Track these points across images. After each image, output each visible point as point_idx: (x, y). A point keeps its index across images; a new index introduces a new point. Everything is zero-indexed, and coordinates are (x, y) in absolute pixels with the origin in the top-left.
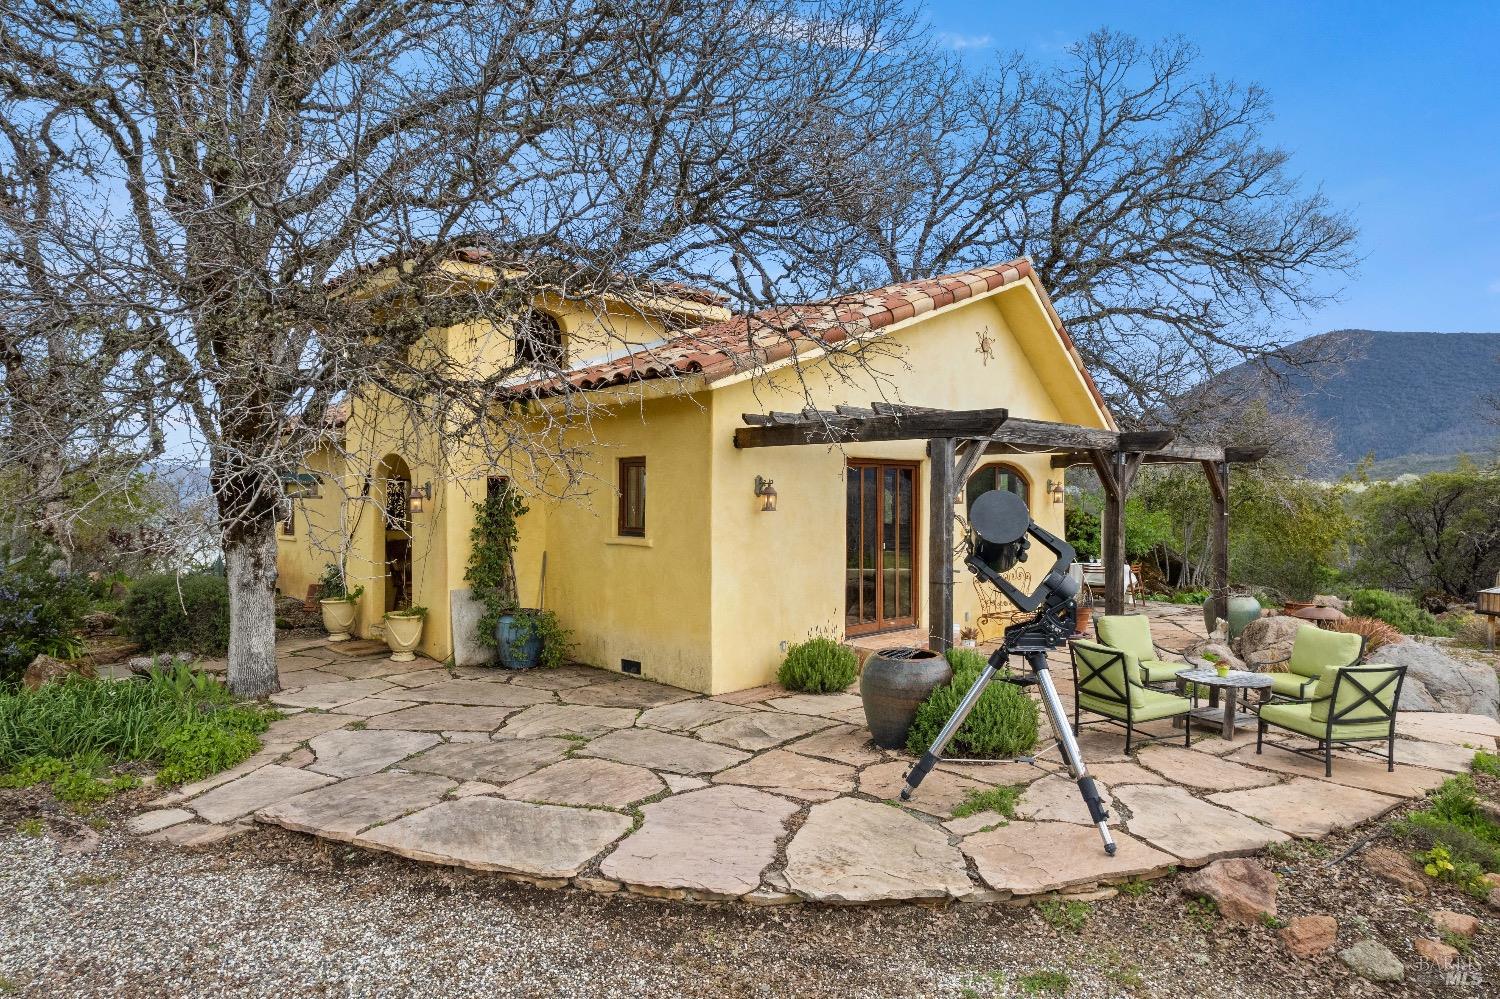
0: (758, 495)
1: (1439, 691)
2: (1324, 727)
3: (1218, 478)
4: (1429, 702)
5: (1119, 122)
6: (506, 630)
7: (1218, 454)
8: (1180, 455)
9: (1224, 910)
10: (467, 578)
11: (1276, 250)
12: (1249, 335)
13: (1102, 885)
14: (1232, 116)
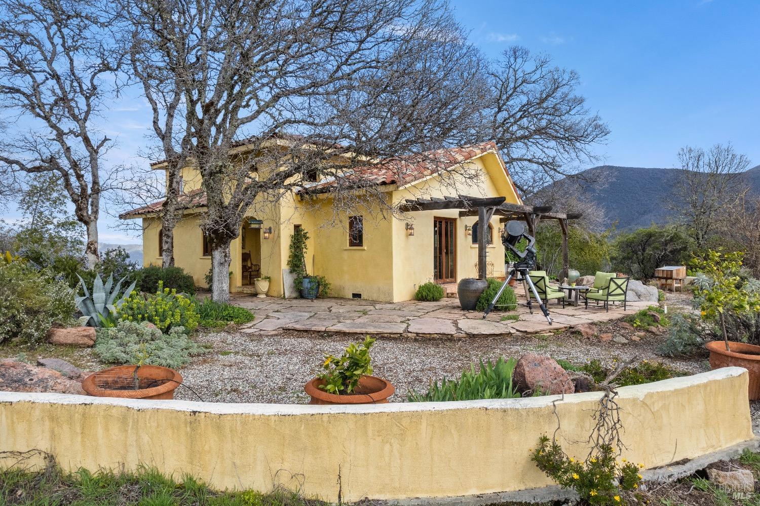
0: (407, 230)
1: (640, 295)
2: (606, 297)
3: (564, 225)
4: (637, 298)
5: (522, 84)
6: (306, 284)
7: (564, 216)
8: (553, 216)
9: (583, 334)
10: (288, 264)
11: (582, 136)
12: (571, 170)
13: (550, 332)
14: (564, 82)
